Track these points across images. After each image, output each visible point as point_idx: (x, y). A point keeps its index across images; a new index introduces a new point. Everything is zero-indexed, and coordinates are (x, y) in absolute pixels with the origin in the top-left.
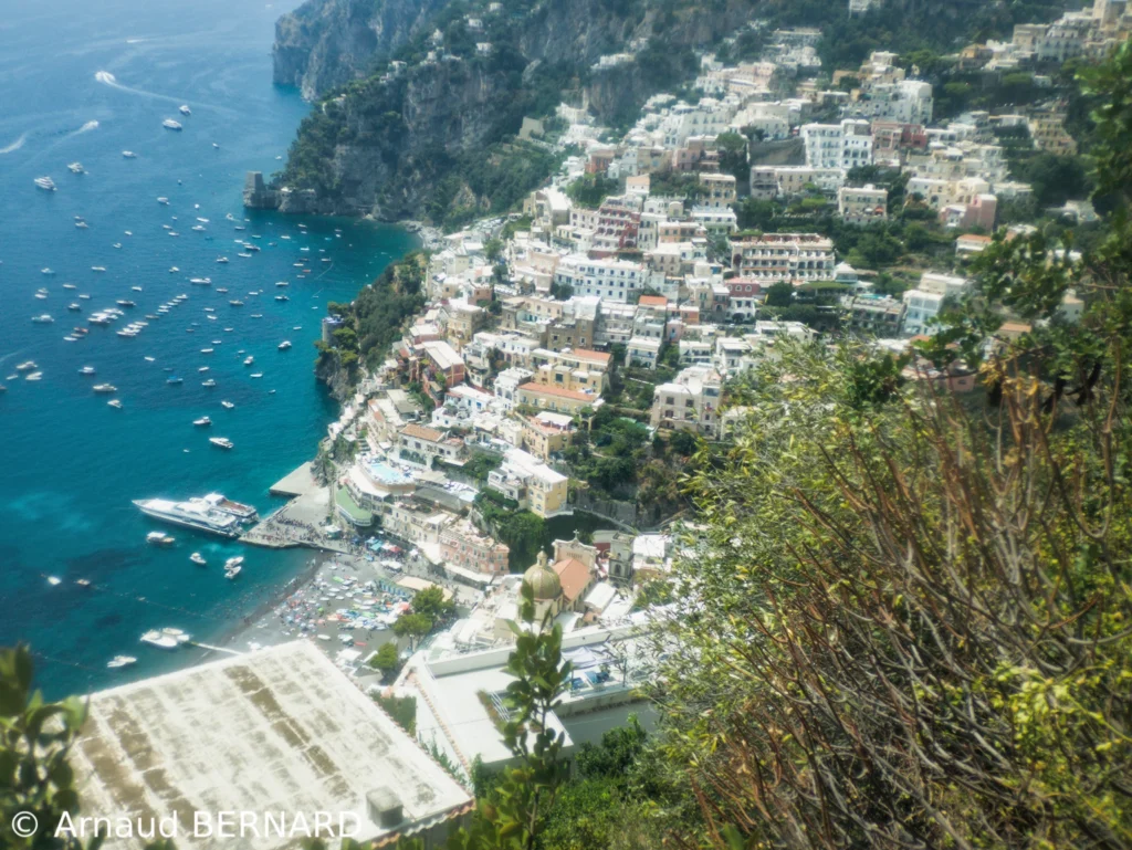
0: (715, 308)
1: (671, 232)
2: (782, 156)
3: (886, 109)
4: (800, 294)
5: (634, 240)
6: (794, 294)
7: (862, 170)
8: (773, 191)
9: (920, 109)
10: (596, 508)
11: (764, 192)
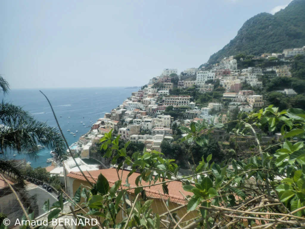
0: (152, 112)
1: (150, 95)
2: (190, 79)
3: (223, 67)
4: (174, 109)
5: (142, 98)
6: (173, 109)
7: (209, 80)
8: (183, 86)
9: (233, 66)
10: (97, 158)
11: (180, 87)
